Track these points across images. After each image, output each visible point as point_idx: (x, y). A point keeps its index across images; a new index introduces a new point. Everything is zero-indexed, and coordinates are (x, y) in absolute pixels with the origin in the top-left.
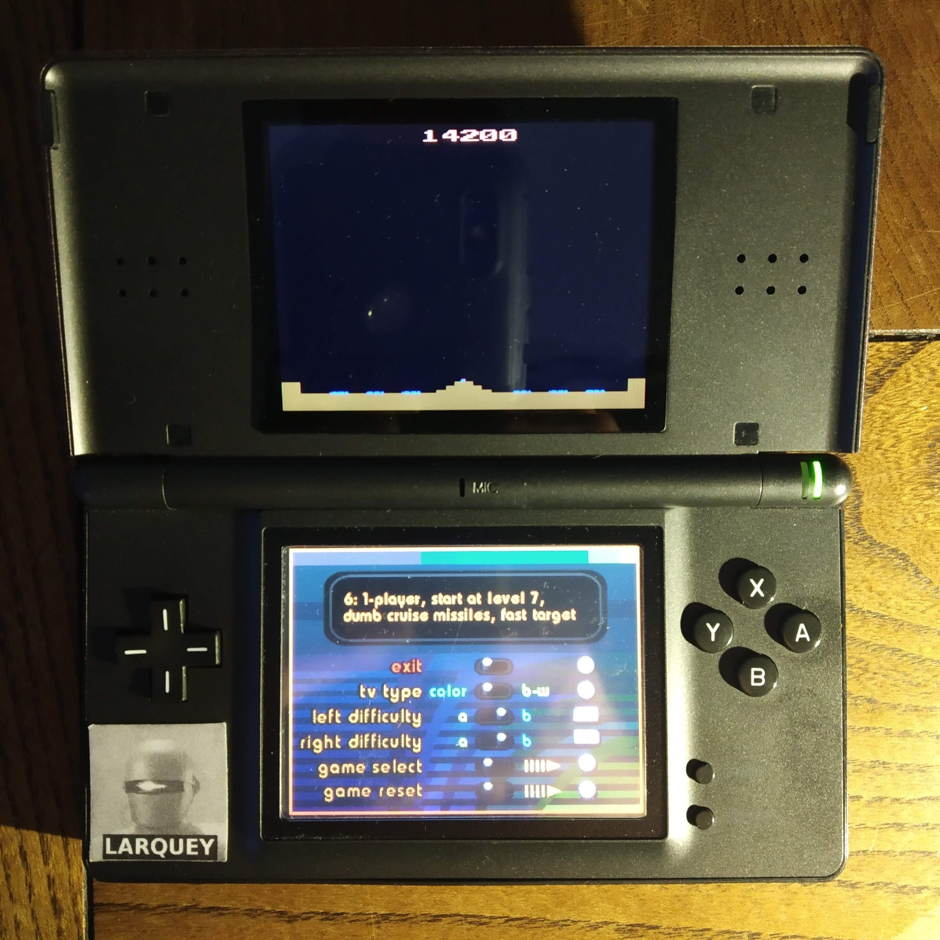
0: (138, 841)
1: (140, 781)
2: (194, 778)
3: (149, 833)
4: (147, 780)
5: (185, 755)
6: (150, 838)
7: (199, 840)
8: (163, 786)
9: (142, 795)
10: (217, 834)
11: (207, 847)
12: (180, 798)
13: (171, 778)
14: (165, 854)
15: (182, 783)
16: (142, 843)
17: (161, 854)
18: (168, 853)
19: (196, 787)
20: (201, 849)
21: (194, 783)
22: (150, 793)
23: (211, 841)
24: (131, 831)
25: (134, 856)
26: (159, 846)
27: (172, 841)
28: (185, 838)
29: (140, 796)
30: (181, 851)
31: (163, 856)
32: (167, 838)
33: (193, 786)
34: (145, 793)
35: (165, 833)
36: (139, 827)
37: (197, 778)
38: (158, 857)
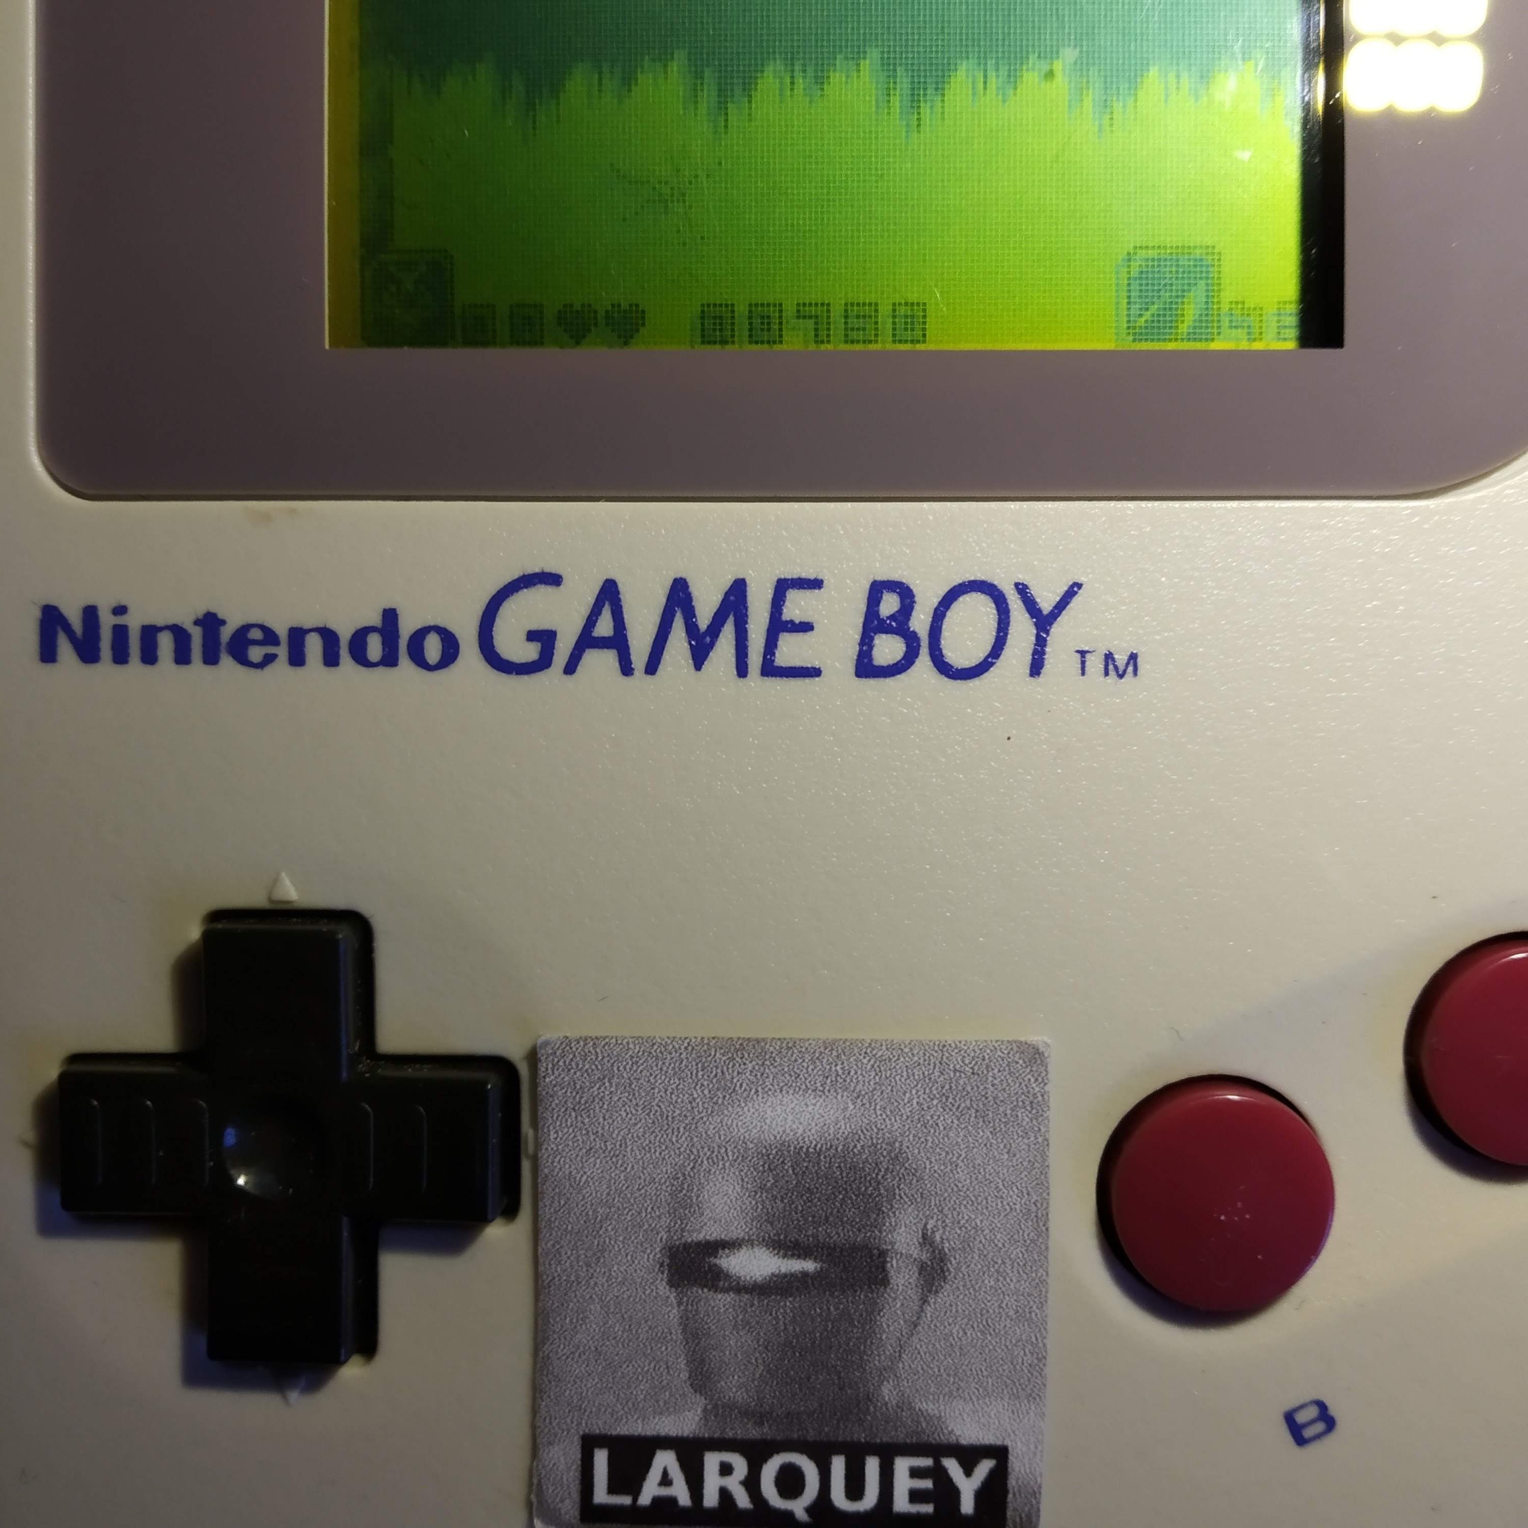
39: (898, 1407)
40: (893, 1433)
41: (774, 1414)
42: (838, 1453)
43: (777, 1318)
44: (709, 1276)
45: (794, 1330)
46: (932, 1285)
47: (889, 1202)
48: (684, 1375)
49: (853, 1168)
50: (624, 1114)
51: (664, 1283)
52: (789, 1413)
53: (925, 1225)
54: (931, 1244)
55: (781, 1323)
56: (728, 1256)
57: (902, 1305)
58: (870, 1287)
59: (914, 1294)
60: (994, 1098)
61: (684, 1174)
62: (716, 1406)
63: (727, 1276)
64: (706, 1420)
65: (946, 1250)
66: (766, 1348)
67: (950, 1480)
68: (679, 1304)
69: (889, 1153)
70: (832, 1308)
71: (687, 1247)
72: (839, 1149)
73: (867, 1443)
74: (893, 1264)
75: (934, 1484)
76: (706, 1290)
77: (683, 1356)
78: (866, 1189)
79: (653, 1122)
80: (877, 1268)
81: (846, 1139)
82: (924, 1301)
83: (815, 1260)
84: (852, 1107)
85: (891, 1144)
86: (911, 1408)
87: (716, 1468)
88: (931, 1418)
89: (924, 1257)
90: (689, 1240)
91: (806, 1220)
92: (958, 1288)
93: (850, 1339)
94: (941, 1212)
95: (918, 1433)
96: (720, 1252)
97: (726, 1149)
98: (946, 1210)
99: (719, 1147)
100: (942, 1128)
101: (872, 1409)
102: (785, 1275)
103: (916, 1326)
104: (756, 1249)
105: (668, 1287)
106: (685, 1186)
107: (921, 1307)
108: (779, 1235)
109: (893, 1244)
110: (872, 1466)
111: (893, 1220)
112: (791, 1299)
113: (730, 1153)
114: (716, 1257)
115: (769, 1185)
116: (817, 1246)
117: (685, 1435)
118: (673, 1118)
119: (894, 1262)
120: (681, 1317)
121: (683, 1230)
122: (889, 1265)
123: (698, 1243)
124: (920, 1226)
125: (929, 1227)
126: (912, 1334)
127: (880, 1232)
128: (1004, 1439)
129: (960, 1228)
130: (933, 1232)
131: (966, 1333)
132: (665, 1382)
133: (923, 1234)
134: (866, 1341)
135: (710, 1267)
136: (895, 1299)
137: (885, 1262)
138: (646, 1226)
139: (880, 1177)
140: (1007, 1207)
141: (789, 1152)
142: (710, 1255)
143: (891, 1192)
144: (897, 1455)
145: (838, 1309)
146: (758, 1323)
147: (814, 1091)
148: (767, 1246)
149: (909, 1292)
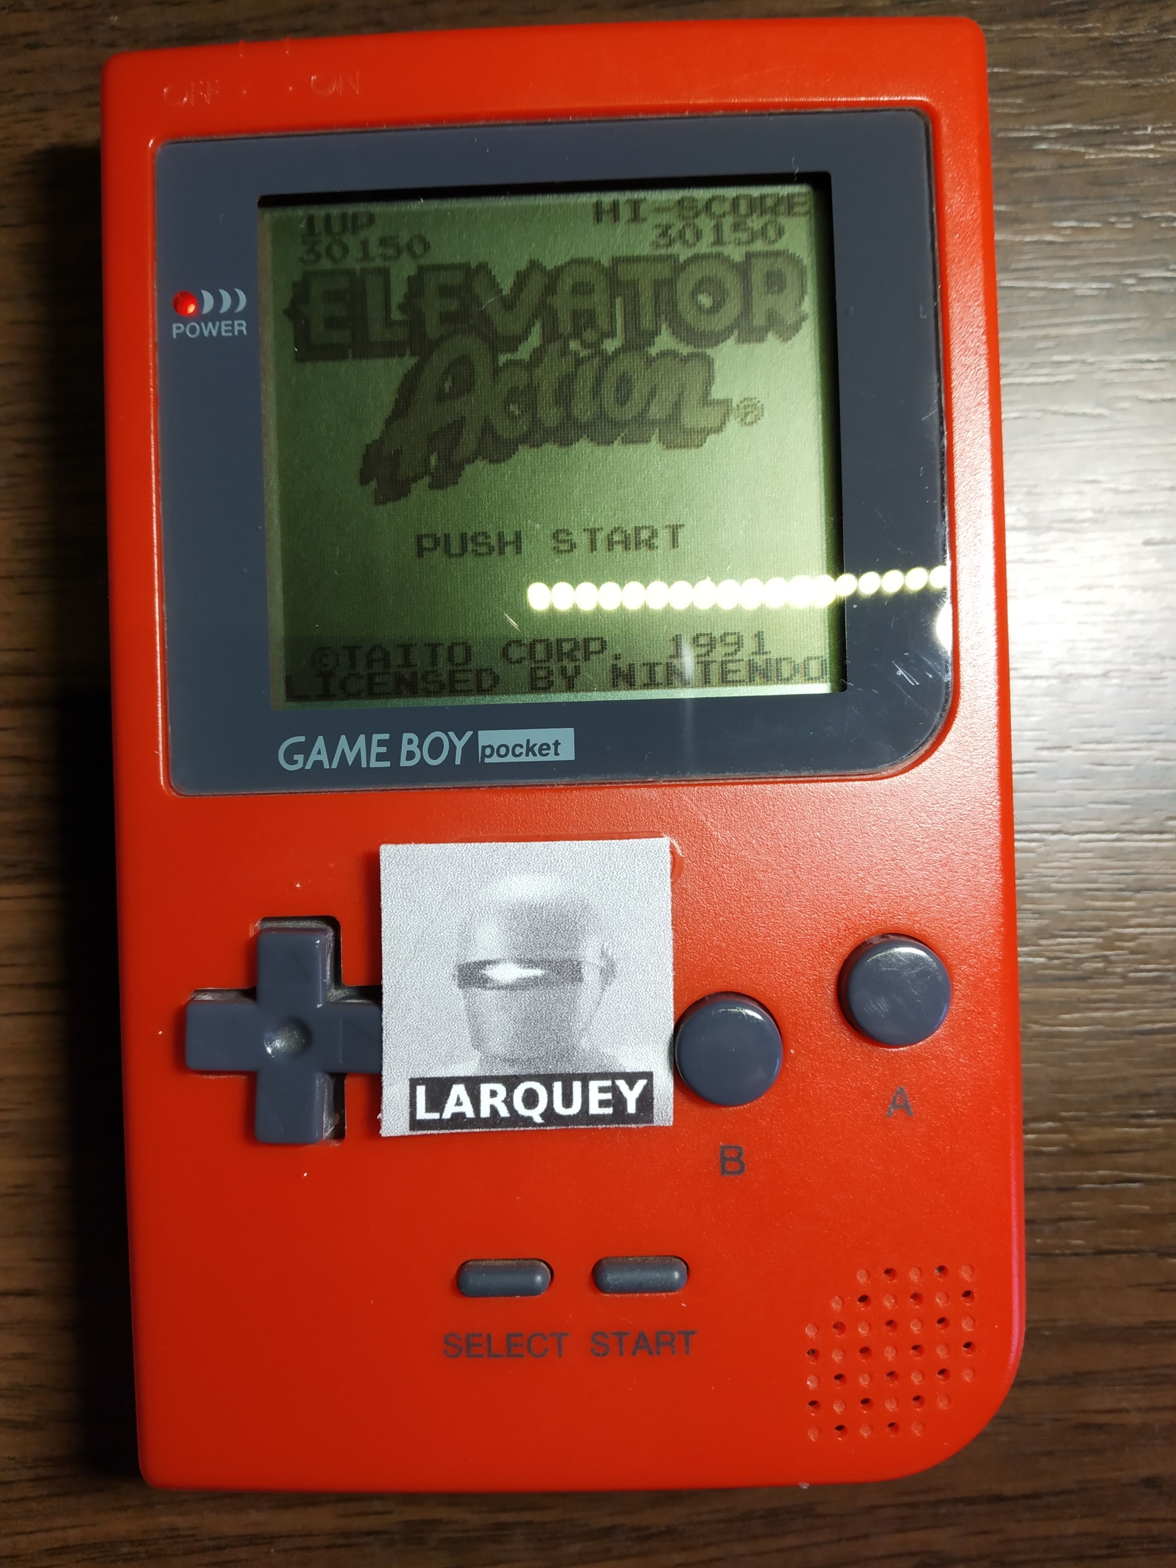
0: (485, 1089)
1: (489, 962)
2: (603, 954)
3: (510, 1071)
4: (505, 960)
5: (585, 908)
7: (614, 1083)
8: (538, 972)
9: (493, 993)
10: (651, 1070)
11: (631, 1097)
12: (575, 995)
13: (554, 954)
14: (542, 1115)
15: (579, 963)
16: (493, 1094)
17: (536, 1114)
18: (549, 1114)
19: (608, 972)
20: (618, 1101)
21: (603, 965)
22: (512, 987)
23: (641, 1084)
24: (470, 1068)
25: (477, 1121)
26: (531, 1099)
27: (558, 1087)
29: (488, 996)
30: (576, 1108)
31: (538, 1120)
33: (601, 971)
34: (500, 988)
35: (541, 1073)
36: (489, 1058)
37: (610, 953)
38: (529, 1121)
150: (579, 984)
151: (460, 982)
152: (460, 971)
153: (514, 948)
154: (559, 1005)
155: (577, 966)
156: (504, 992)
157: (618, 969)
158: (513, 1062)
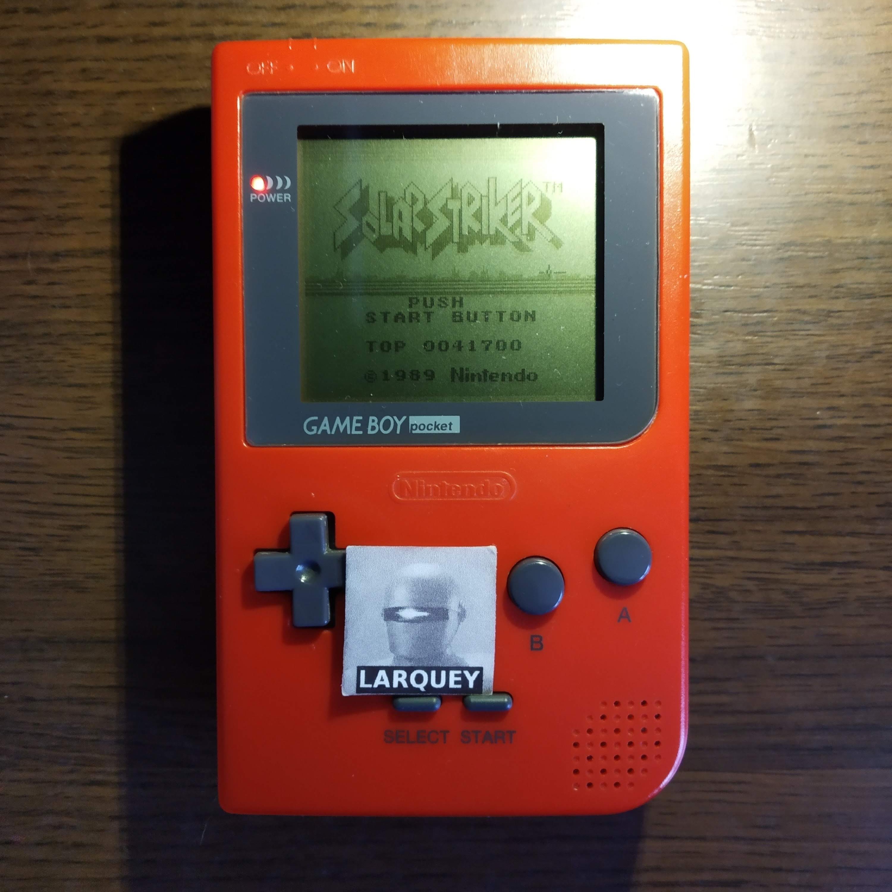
0: (396, 673)
1: (401, 608)
2: (460, 606)
3: (408, 664)
4: (408, 607)
5: (452, 582)
6: (409, 670)
7: (462, 672)
8: (426, 614)
9: (402, 624)
10: (483, 666)
11: (471, 679)
12: (444, 627)
13: (434, 605)
14: (425, 688)
15: (447, 610)
16: (400, 676)
17: (421, 687)
18: (428, 686)
19: (462, 615)
20: (465, 681)
21: (460, 611)
22: (411, 621)
23: (476, 673)
24: (389, 662)
25: (392, 689)
26: (419, 679)
27: (433, 673)
28: (448, 670)
29: (399, 625)
30: (442, 684)
31: (422, 689)
32: (428, 670)
33: (458, 614)
34: (405, 621)
37: (463, 605)
38: (418, 689)
39: (451, 656)
40: (450, 664)
41: (415, 659)
42: (433, 670)
43: (416, 630)
44: (396, 617)
45: (421, 633)
46: (461, 619)
47: (449, 595)
48: (388, 647)
49: (439, 585)
50: (372, 569)
51: (383, 620)
52: (419, 658)
53: (460, 602)
54: (461, 607)
55: (417, 631)
56: (402, 611)
57: (453, 625)
58: (443, 620)
59: (456, 622)
60: (480, 564)
61: (389, 587)
62: (397, 657)
63: (401, 617)
64: (395, 661)
65: (466, 609)
66: (412, 639)
67: (466, 678)
68: (387, 626)
69: (450, 580)
70: (432, 627)
71: (389, 609)
72: (435, 579)
73: (442, 667)
74: (450, 614)
75: (462, 679)
76: (395, 622)
77: (388, 642)
78: (443, 591)
79: (380, 572)
80: (445, 614)
81: (437, 576)
82: (459, 624)
83: (427, 612)
84: (439, 567)
85: (450, 578)
86: (455, 656)
87: (397, 675)
88: (461, 658)
89: (459, 611)
90: (390, 607)
91: (425, 601)
92: (469, 620)
93: (437, 636)
94: (465, 597)
95: (457, 663)
96: (400, 610)
97: (402, 580)
98: (466, 597)
99: (400, 579)
100: (465, 573)
101: (443, 656)
102: (419, 617)
103: (456, 631)
104: (410, 609)
105: (384, 621)
106: (390, 591)
107: (458, 626)
108: (417, 605)
109: (450, 607)
110: (443, 673)
111: (450, 600)
112: (420, 624)
113: (403, 581)
114: (398, 612)
115: (414, 590)
116: (428, 608)
117: (388, 665)
118: (386, 570)
119: (451, 613)
120: (388, 630)
121: (388, 604)
122: (449, 614)
123: (393, 608)
124: (458, 602)
125: (461, 602)
126: (456, 634)
127: (447, 604)
128: (482, 665)
129: (470, 602)
130: (462, 604)
131: (471, 633)
132: (382, 649)
133: (459, 604)
134: (442, 636)
135: (396, 615)
136: (450, 624)
137: (448, 613)
138: (378, 603)
139: (447, 588)
140: (484, 596)
141: (420, 580)
142: (396, 611)
143: (450, 592)
144: (451, 670)
145: (433, 627)
146: (410, 631)
147: (428, 562)
148: (413, 608)
149: (455, 621)
150: (447, 620)
151: (385, 617)
152: (385, 612)
153: (414, 601)
154: (436, 631)
155: (446, 611)
156: (407, 623)
157: (467, 613)
158: (411, 660)
